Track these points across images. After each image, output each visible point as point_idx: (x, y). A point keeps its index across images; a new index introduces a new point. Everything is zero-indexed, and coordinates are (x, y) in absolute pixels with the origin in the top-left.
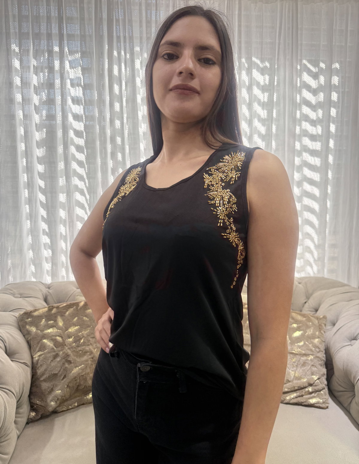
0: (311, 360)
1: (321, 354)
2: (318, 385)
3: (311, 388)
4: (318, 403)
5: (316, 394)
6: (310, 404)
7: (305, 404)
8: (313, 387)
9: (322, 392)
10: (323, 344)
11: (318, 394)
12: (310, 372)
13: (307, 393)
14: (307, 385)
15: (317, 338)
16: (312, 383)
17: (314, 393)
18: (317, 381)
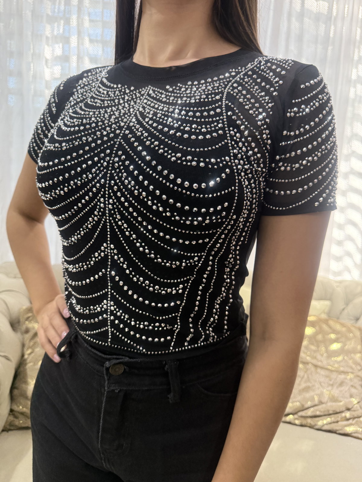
0: (351, 380)
2: (358, 410)
3: (348, 413)
5: (354, 421)
6: (346, 432)
7: (340, 432)
8: (351, 412)
11: (357, 421)
12: (349, 394)
13: (344, 419)
14: (344, 409)
15: (358, 353)
16: (350, 407)
17: (352, 420)
18: (356, 405)
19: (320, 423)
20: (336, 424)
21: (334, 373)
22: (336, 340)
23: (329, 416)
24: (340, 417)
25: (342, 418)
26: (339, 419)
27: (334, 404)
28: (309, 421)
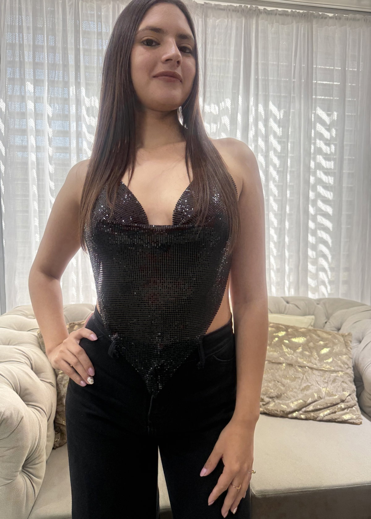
0: (341, 377)
1: (350, 370)
2: (350, 402)
3: (343, 404)
4: (352, 419)
5: (348, 410)
6: (344, 420)
7: (339, 420)
8: (345, 403)
9: (354, 408)
10: (351, 360)
11: (350, 410)
12: (341, 389)
13: (339, 410)
14: (339, 401)
15: (344, 355)
16: (344, 399)
17: (346, 409)
18: (348, 398)
19: (322, 415)
20: (334, 414)
21: (327, 373)
22: (325, 346)
23: (328, 409)
24: (337, 408)
25: (338, 409)
26: (336, 410)
27: (331, 398)
28: (312, 414)
